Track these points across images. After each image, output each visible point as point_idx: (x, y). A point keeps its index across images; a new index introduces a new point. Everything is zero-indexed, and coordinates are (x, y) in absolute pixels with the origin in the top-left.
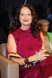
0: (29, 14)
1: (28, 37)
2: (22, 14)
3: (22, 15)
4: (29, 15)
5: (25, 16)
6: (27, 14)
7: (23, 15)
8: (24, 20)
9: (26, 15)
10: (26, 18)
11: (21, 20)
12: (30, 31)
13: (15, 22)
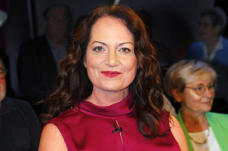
0: (125, 46)
1: (121, 130)
2: (98, 45)
3: (95, 49)
4: (125, 50)
5: (109, 53)
6: (116, 48)
7: (100, 48)
8: (102, 72)
9: (112, 52)
10: (112, 62)
11: (93, 68)
12: (127, 111)
13: (69, 74)
